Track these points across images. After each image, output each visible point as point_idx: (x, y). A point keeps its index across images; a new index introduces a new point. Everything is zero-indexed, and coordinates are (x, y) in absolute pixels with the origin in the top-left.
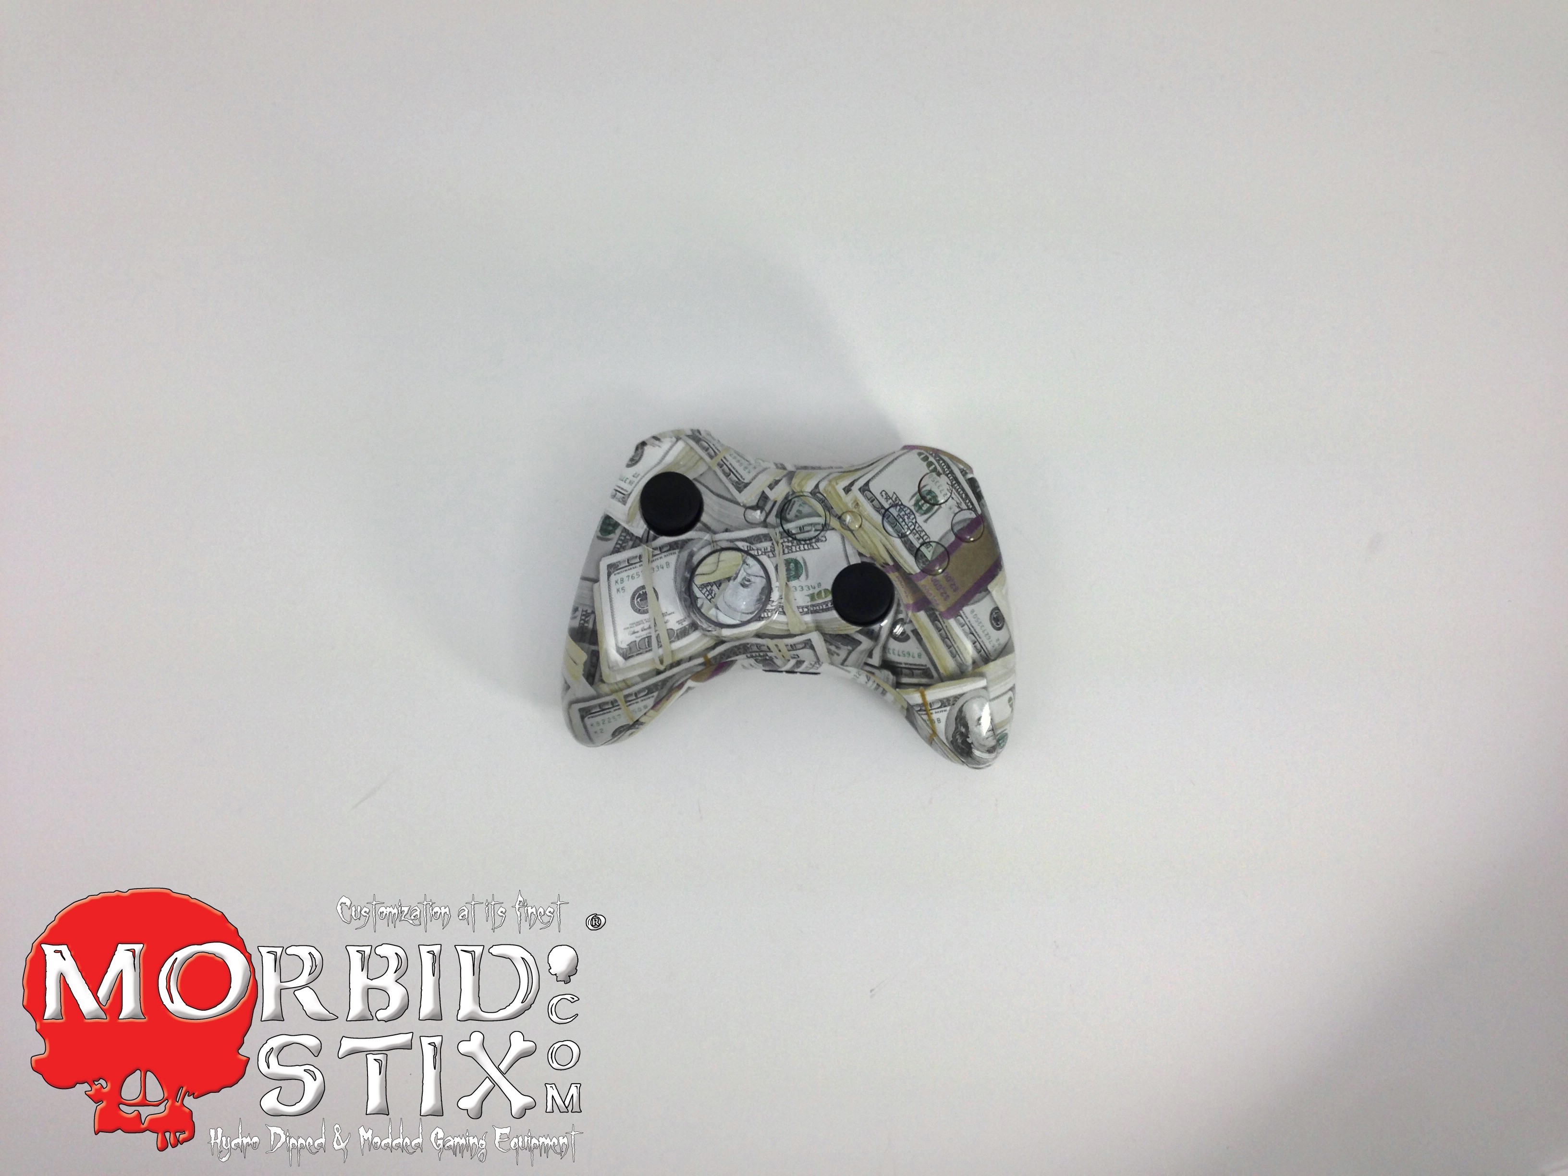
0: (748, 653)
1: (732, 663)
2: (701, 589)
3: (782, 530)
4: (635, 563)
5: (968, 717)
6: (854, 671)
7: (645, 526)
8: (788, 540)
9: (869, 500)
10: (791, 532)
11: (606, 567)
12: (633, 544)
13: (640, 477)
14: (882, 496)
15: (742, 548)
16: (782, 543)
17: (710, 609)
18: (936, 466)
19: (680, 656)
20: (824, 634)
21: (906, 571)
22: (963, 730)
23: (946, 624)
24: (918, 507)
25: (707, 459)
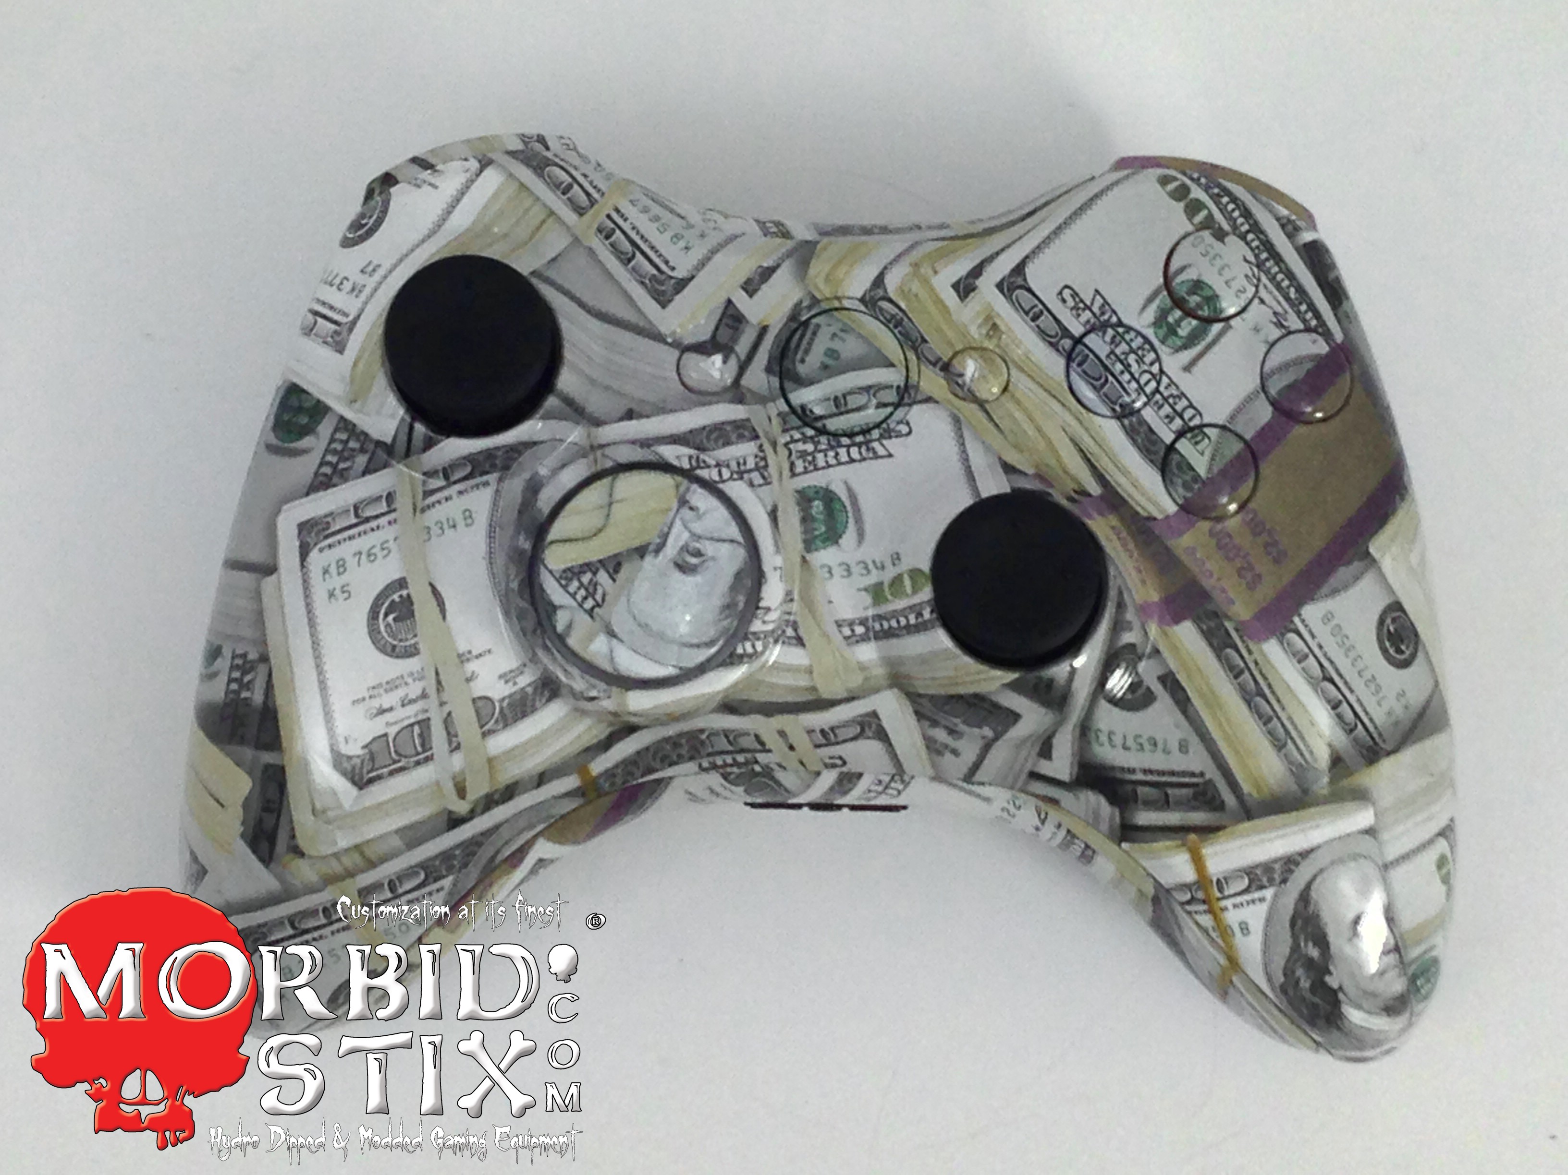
0: (702, 758)
1: (661, 784)
2: (563, 582)
3: (785, 408)
4: (377, 517)
5: (1326, 916)
6: (1001, 796)
7: (401, 412)
8: (803, 434)
9: (1027, 313)
10: (811, 411)
11: (296, 531)
12: (370, 460)
13: (381, 272)
14: (1064, 301)
15: (675, 463)
16: (786, 445)
17: (591, 638)
18: (1210, 211)
19: (511, 772)
20: (913, 697)
21: (1139, 509)
22: (1314, 952)
23: (1256, 655)
24: (1165, 329)
25: (569, 216)
